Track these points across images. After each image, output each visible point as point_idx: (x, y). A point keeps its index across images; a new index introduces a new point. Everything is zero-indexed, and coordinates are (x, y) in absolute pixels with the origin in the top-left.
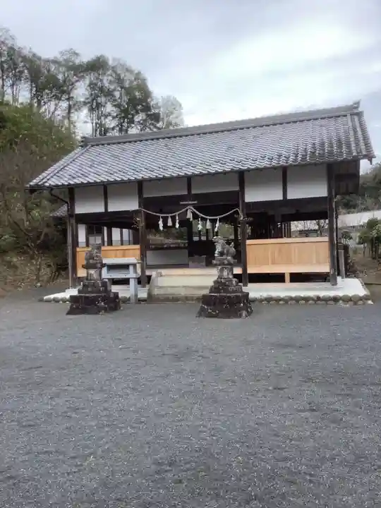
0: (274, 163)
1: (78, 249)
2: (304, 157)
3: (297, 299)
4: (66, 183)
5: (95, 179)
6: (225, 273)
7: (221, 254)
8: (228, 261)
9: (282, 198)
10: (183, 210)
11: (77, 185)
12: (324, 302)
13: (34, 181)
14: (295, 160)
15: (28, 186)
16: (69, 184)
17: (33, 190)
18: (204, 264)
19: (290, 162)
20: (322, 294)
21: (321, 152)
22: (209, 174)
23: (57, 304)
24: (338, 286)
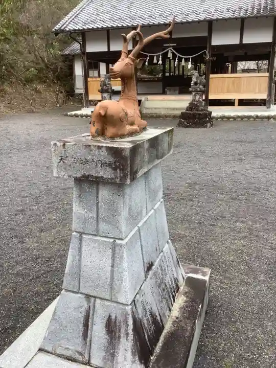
0: (236, 15)
1: (89, 79)
2: (259, 10)
3: (242, 118)
4: (81, 28)
5: (103, 25)
6: (197, 97)
7: (196, 84)
8: (200, 89)
9: (238, 43)
10: (166, 51)
11: (89, 30)
12: (260, 120)
13: (57, 26)
14: (252, 13)
15: (54, 30)
16: (84, 29)
17: (57, 33)
18: (178, 92)
19: (248, 14)
20: (259, 114)
21: (271, 7)
22: (188, 22)
23: (77, 118)
24: (271, 109)
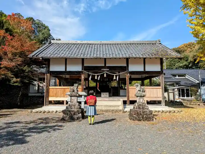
1: (50, 87)
6: (141, 100)
10: (103, 73)
18: (108, 96)
